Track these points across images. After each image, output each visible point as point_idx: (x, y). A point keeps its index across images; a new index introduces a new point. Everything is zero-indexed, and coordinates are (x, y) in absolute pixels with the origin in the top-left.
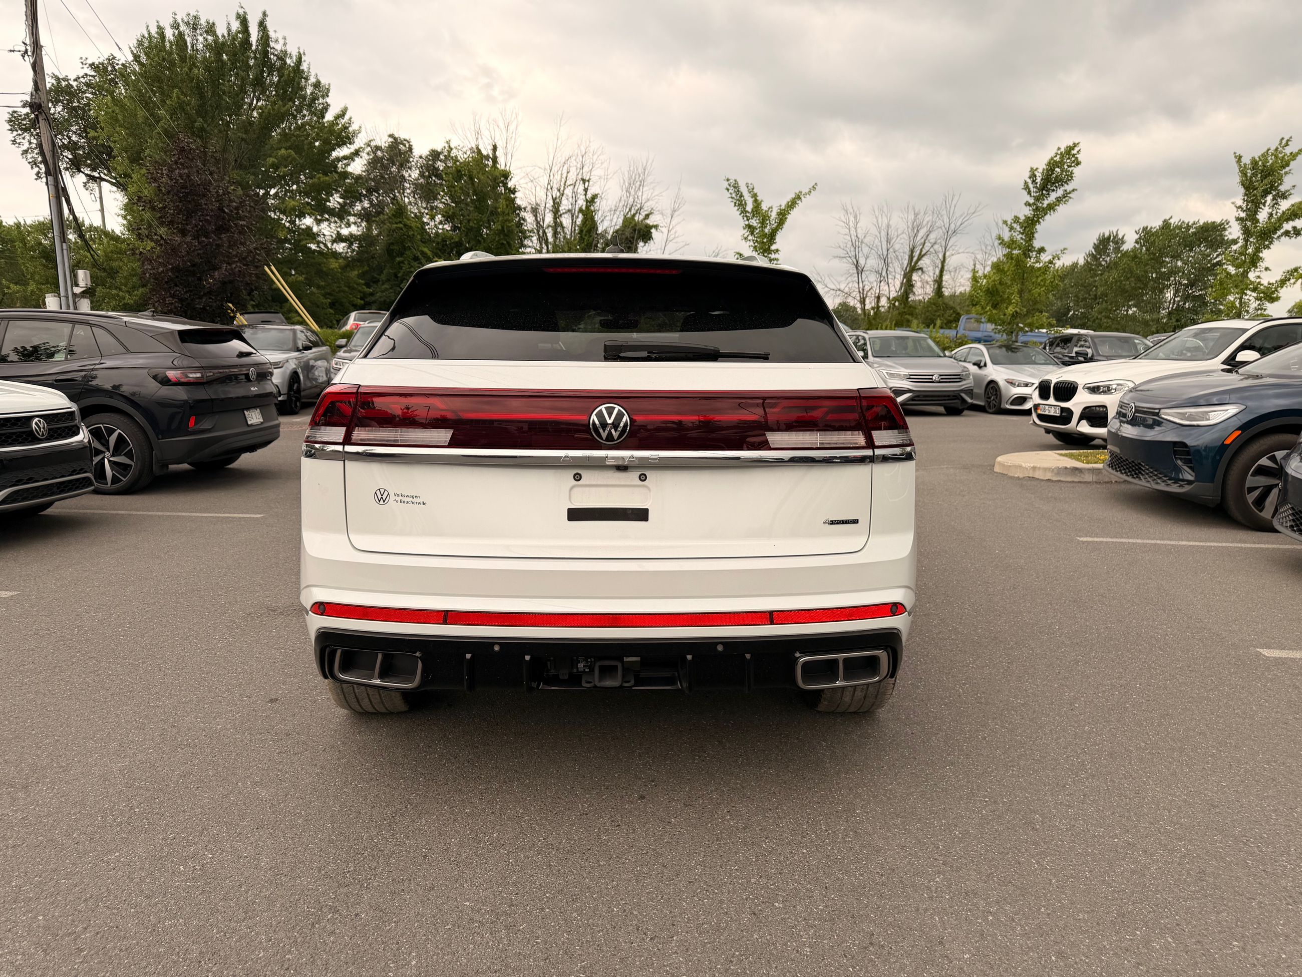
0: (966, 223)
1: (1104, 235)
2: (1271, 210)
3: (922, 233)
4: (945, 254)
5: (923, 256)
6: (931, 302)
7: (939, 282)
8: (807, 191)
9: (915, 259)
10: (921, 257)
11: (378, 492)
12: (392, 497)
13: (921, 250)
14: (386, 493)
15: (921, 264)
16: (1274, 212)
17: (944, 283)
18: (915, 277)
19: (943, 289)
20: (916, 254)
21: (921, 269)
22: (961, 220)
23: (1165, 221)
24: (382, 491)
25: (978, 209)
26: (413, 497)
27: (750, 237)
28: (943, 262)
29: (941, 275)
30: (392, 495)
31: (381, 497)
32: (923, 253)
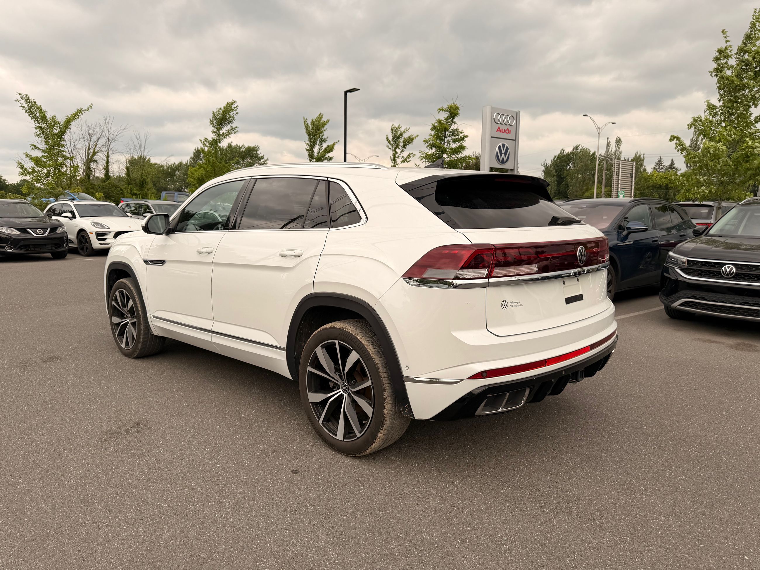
0: (120, 135)
1: (198, 149)
2: (319, 147)
3: (94, 138)
4: (108, 153)
5: (96, 153)
6: (103, 181)
7: (107, 169)
8: (86, 108)
9: (91, 155)
10: (94, 153)
11: (503, 303)
12: (509, 304)
13: (94, 149)
14: (506, 302)
15: (96, 157)
16: (321, 148)
17: (110, 170)
18: (92, 165)
19: (110, 174)
20: (92, 151)
21: (96, 161)
22: (116, 132)
23: (229, 144)
24: (505, 301)
25: (127, 127)
26: (517, 303)
27: (42, 135)
28: (108, 157)
29: (107, 166)
30: (509, 303)
31: (504, 305)
32: (96, 151)
